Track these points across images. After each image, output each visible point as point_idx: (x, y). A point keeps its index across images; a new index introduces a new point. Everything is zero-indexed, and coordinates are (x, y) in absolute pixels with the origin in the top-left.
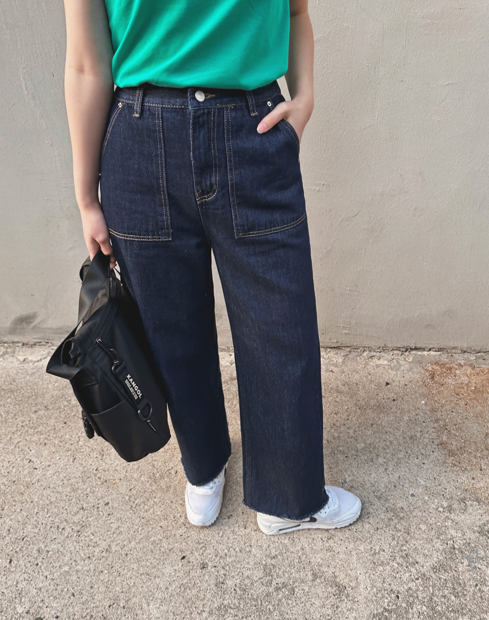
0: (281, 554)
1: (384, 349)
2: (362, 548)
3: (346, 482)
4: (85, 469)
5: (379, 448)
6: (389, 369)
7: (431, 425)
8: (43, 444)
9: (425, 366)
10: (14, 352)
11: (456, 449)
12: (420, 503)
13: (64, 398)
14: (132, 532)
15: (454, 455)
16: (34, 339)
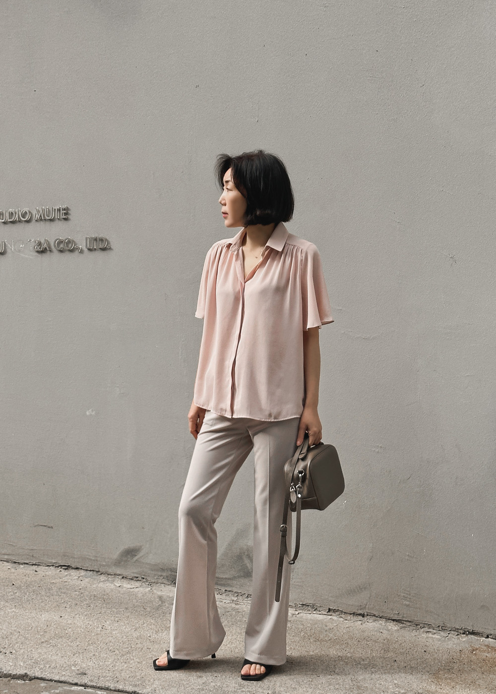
1: (443, 628)
9: (474, 645)
10: (114, 581)
16: (133, 573)
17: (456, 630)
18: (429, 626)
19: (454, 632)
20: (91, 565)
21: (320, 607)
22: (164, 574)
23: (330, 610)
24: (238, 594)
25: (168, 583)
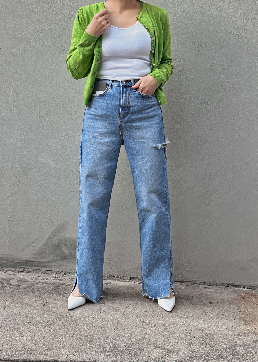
0: (138, 341)
1: (214, 284)
3: (178, 324)
5: (202, 317)
6: (215, 293)
7: (236, 312)
9: (239, 294)
11: (249, 320)
12: (222, 333)
15: (247, 321)
17: (223, 285)
18: (204, 283)
19: (222, 286)
21: (124, 276)
23: (131, 278)
24: (56, 272)
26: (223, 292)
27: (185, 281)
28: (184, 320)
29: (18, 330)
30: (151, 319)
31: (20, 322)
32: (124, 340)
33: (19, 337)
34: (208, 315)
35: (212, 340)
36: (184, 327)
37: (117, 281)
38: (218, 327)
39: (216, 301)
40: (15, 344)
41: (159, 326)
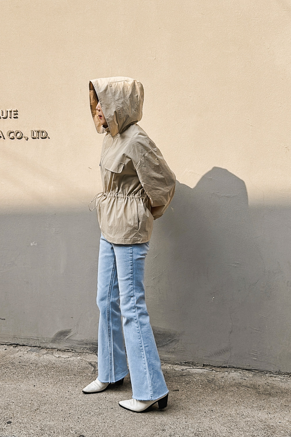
1: (279, 373)
2: (248, 434)
3: (243, 415)
4: (99, 397)
5: (266, 407)
6: (280, 382)
8: (75, 386)
10: (53, 353)
12: (283, 425)
13: (84, 373)
14: (125, 418)
16: (65, 347)
18: (271, 372)
19: (287, 375)
20: (34, 343)
21: (198, 363)
22: (88, 347)
23: (204, 365)
25: (90, 352)
26: (288, 381)
27: (253, 370)
28: (249, 410)
29: (102, 416)
30: (218, 408)
31: (104, 408)
32: (192, 430)
33: (102, 423)
34: (271, 406)
35: (274, 433)
36: (249, 418)
37: (191, 367)
38: (280, 419)
39: (281, 391)
40: (97, 430)
41: (226, 416)
